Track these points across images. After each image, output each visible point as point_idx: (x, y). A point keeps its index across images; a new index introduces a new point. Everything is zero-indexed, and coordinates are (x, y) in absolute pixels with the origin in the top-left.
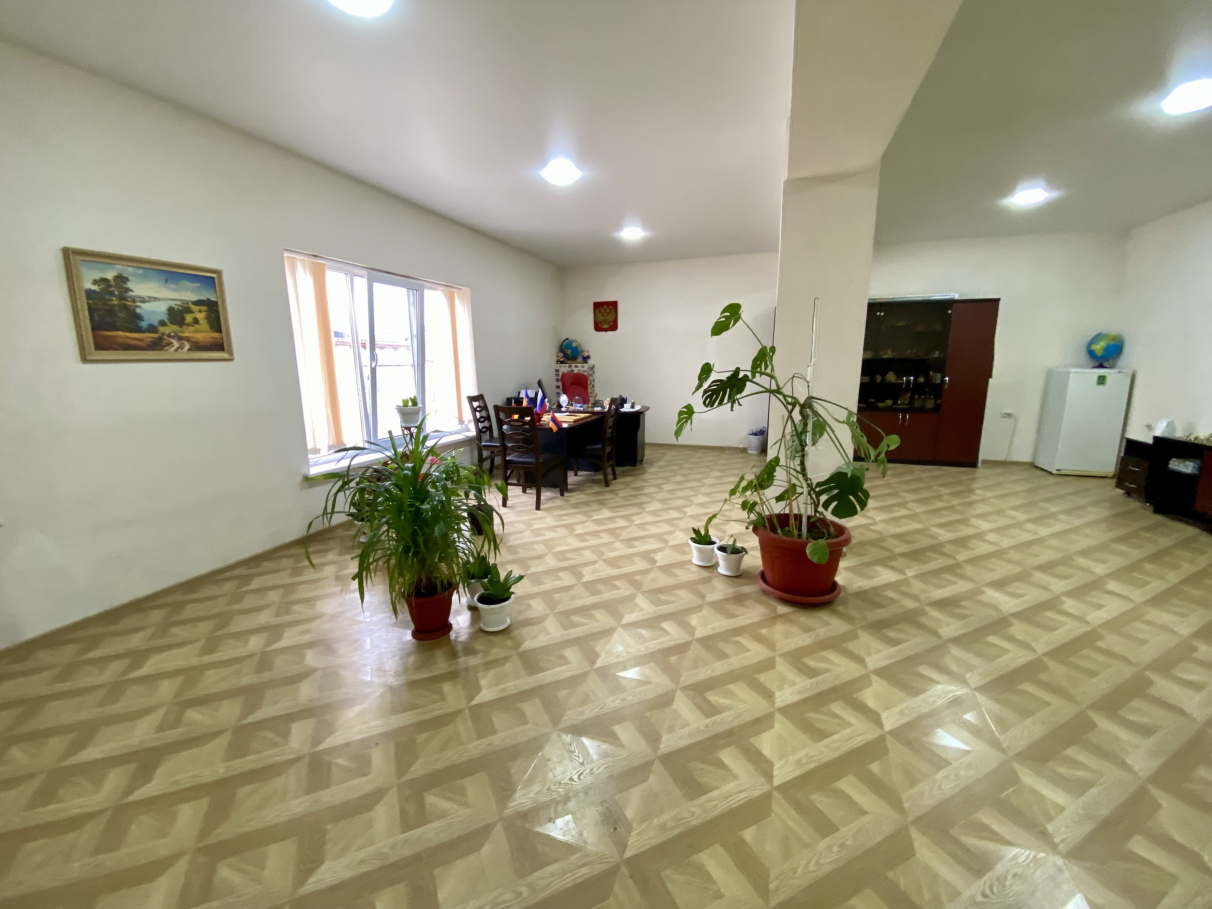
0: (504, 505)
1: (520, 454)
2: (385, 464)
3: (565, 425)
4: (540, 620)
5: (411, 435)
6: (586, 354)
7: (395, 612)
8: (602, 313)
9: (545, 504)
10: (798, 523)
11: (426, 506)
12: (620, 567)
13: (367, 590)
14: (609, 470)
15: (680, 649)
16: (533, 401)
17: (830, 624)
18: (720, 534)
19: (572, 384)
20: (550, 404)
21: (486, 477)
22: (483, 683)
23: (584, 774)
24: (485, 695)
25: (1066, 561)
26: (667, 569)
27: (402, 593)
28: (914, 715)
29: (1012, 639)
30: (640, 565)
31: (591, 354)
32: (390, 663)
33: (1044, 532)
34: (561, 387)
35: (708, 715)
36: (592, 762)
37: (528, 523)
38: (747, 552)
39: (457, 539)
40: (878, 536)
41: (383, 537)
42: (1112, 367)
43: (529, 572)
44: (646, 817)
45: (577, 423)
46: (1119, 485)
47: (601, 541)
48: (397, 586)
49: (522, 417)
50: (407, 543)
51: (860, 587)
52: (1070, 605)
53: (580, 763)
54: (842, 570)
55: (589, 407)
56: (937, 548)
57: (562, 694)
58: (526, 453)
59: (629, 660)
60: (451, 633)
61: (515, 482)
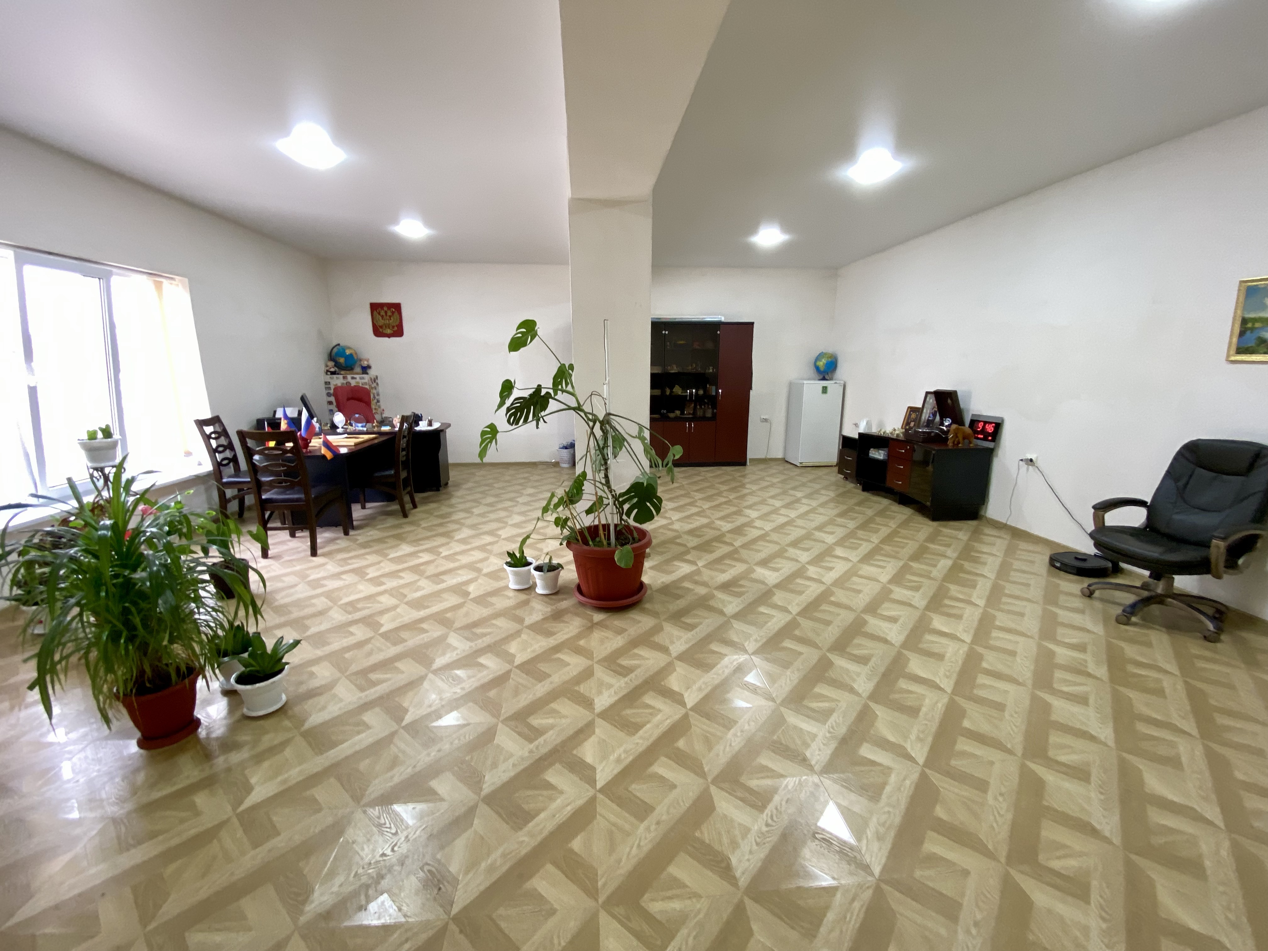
0: (265, 555)
1: (282, 490)
2: (65, 522)
3: (343, 451)
4: (328, 688)
5: (106, 479)
6: (366, 362)
7: (107, 720)
8: (382, 317)
9: (321, 548)
10: (606, 533)
11: (139, 575)
12: (428, 607)
13: (56, 699)
14: (407, 498)
15: (500, 681)
16: (295, 422)
17: (639, 622)
18: (536, 553)
19: (348, 399)
20: (320, 424)
21: (232, 524)
22: (253, 781)
23: (398, 844)
24: (260, 793)
25: (808, 536)
26: (481, 600)
27: (115, 694)
28: (710, 688)
29: (775, 607)
30: (452, 600)
31: (372, 363)
32: (107, 789)
33: (793, 514)
34: (335, 403)
35: (530, 740)
36: (407, 828)
37: (302, 575)
38: (563, 568)
39: (196, 610)
40: (675, 534)
41: (74, 625)
42: (831, 379)
43: (309, 633)
44: (471, 866)
45: (359, 447)
46: (840, 472)
47: (402, 582)
48: (105, 686)
49: (280, 443)
50: (114, 626)
51: (662, 583)
52: (812, 571)
53: (392, 834)
54: (649, 570)
55: (374, 427)
56: (719, 539)
57: (363, 765)
58: (291, 487)
59: (443, 706)
60: (200, 730)
61: (279, 525)
